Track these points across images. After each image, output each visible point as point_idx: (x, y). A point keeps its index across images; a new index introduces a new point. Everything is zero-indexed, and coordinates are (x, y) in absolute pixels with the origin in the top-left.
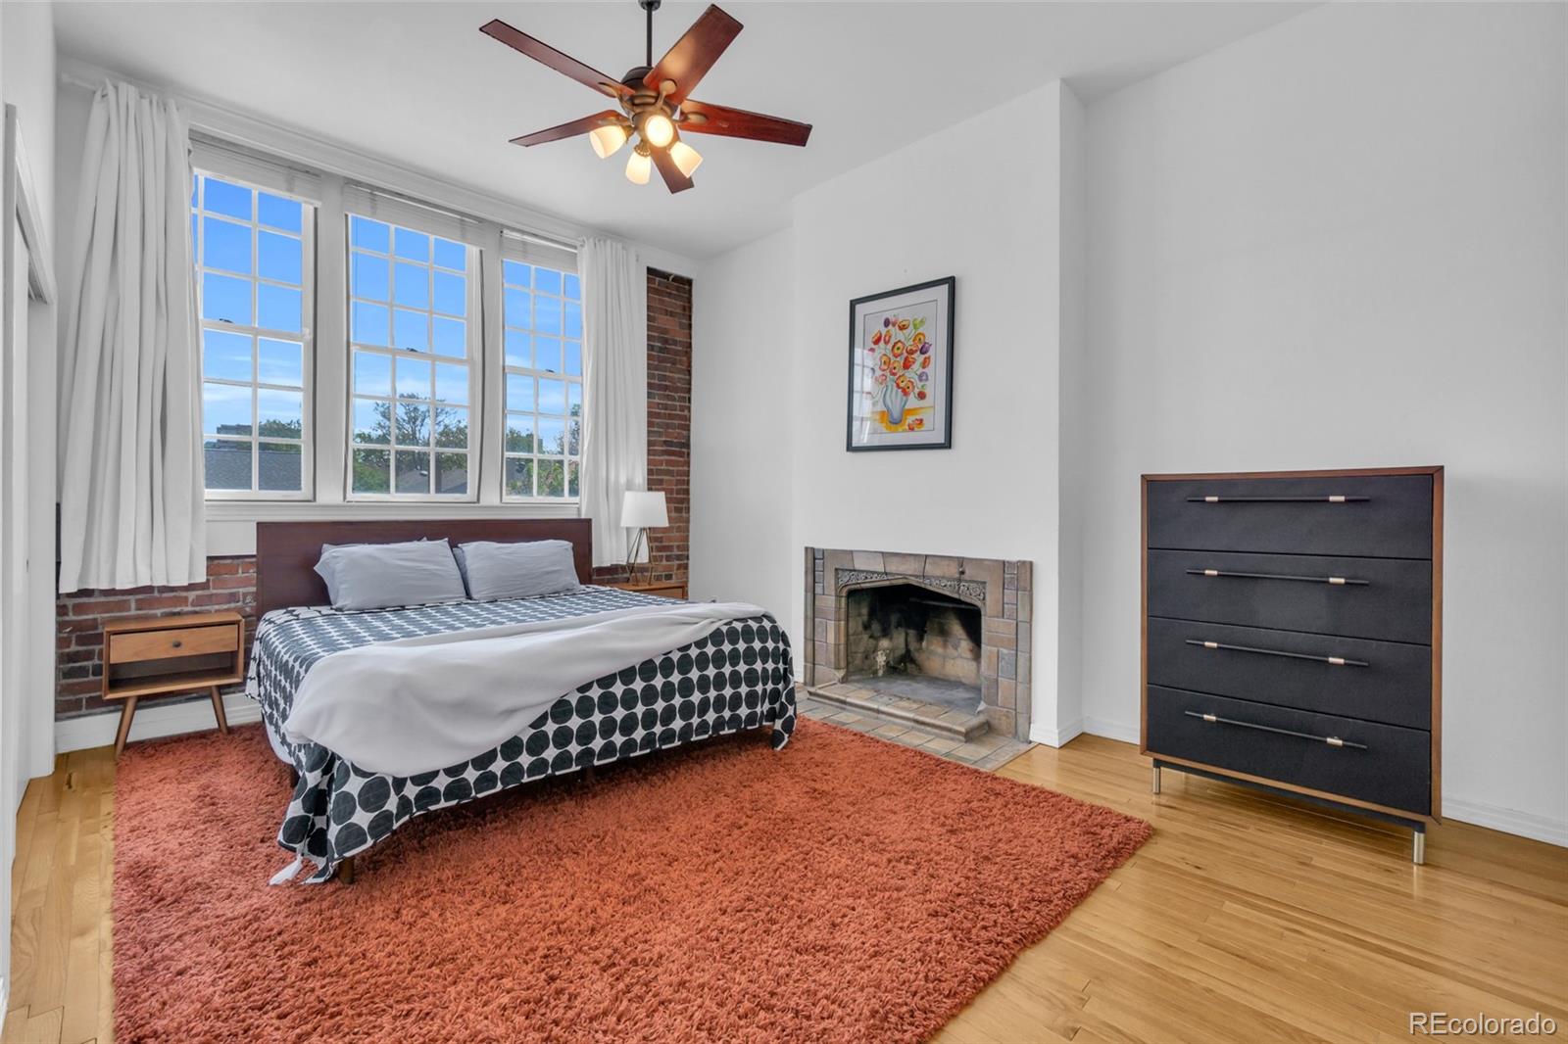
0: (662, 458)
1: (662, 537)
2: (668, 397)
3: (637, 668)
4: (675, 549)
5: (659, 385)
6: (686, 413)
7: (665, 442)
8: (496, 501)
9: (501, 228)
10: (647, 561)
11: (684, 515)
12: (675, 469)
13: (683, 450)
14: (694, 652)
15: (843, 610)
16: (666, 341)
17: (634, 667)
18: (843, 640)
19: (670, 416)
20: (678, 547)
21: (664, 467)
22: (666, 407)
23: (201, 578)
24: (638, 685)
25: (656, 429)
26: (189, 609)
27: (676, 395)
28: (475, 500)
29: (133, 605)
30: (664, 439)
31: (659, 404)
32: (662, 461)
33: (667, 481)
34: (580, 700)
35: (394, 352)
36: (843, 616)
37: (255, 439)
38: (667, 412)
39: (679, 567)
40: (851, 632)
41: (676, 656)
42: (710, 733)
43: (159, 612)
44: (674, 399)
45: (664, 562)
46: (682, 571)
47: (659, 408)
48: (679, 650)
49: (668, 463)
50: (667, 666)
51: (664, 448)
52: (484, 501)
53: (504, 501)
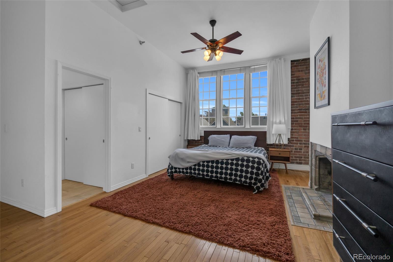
0: (298, 114)
1: (298, 137)
2: (299, 96)
3: (215, 161)
4: (303, 141)
5: (296, 93)
6: (308, 99)
7: (299, 109)
8: (249, 127)
9: (250, 67)
10: (287, 143)
11: (307, 131)
12: (303, 117)
13: (307, 111)
14: (230, 161)
15: (317, 165)
16: (299, 80)
17: (214, 161)
18: (317, 175)
19: (301, 101)
20: (304, 141)
21: (299, 117)
22: (299, 99)
23: (199, 139)
24: (215, 165)
25: (295, 106)
26: (200, 143)
27: (304, 95)
28: (244, 127)
29: (194, 142)
30: (299, 108)
31: (296, 98)
32: (298, 115)
33: (300, 121)
34: (203, 164)
35: (229, 99)
36: (317, 167)
37: (215, 117)
38: (300, 100)
39: (305, 147)
40: (321, 173)
41: (225, 161)
42: (233, 181)
43: (197, 143)
44: (303, 96)
45: (299, 145)
46: (306, 148)
47: (296, 100)
48: (226, 160)
49: (300, 115)
50: (222, 163)
51: (299, 111)
52: (246, 127)
53: (251, 127)
